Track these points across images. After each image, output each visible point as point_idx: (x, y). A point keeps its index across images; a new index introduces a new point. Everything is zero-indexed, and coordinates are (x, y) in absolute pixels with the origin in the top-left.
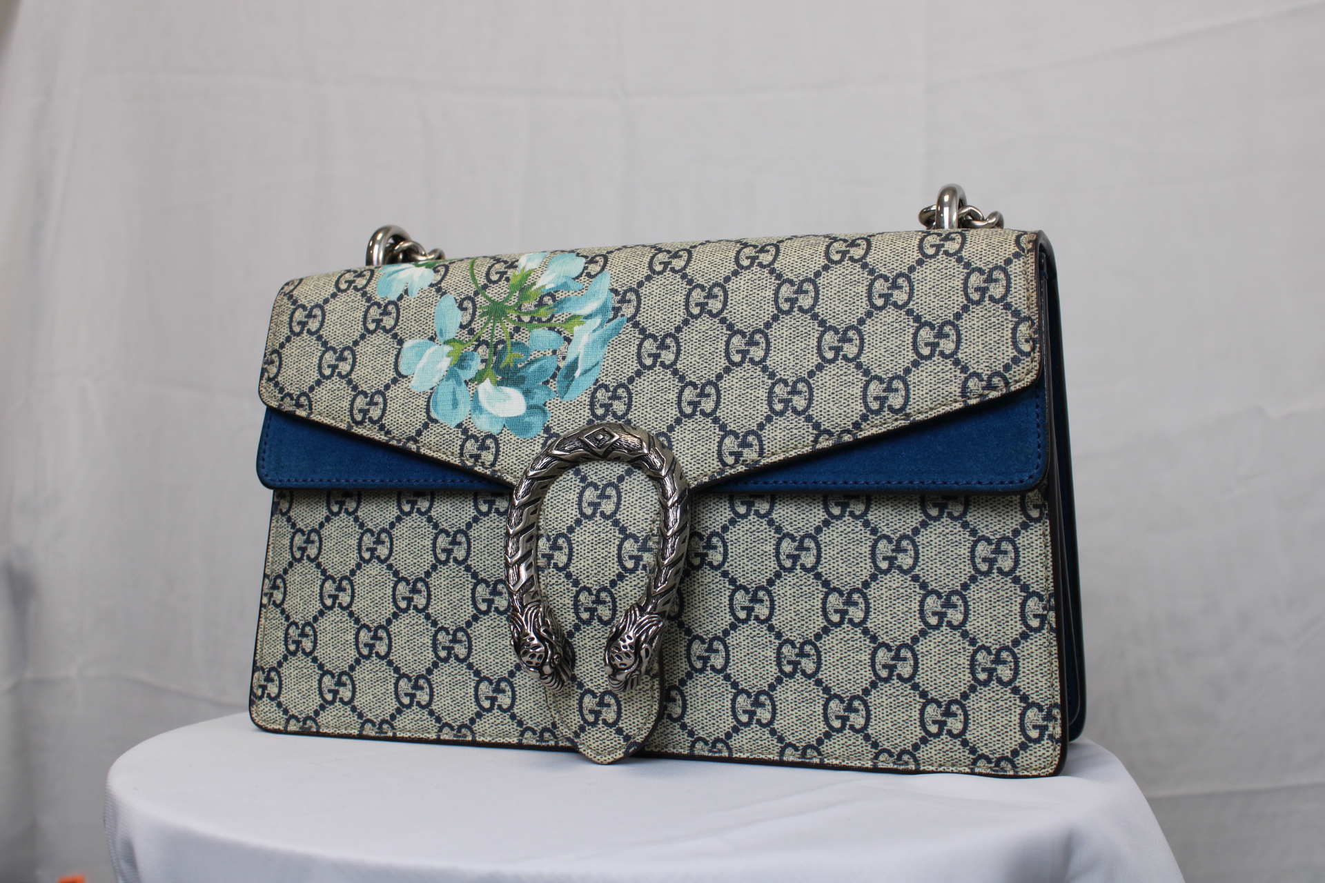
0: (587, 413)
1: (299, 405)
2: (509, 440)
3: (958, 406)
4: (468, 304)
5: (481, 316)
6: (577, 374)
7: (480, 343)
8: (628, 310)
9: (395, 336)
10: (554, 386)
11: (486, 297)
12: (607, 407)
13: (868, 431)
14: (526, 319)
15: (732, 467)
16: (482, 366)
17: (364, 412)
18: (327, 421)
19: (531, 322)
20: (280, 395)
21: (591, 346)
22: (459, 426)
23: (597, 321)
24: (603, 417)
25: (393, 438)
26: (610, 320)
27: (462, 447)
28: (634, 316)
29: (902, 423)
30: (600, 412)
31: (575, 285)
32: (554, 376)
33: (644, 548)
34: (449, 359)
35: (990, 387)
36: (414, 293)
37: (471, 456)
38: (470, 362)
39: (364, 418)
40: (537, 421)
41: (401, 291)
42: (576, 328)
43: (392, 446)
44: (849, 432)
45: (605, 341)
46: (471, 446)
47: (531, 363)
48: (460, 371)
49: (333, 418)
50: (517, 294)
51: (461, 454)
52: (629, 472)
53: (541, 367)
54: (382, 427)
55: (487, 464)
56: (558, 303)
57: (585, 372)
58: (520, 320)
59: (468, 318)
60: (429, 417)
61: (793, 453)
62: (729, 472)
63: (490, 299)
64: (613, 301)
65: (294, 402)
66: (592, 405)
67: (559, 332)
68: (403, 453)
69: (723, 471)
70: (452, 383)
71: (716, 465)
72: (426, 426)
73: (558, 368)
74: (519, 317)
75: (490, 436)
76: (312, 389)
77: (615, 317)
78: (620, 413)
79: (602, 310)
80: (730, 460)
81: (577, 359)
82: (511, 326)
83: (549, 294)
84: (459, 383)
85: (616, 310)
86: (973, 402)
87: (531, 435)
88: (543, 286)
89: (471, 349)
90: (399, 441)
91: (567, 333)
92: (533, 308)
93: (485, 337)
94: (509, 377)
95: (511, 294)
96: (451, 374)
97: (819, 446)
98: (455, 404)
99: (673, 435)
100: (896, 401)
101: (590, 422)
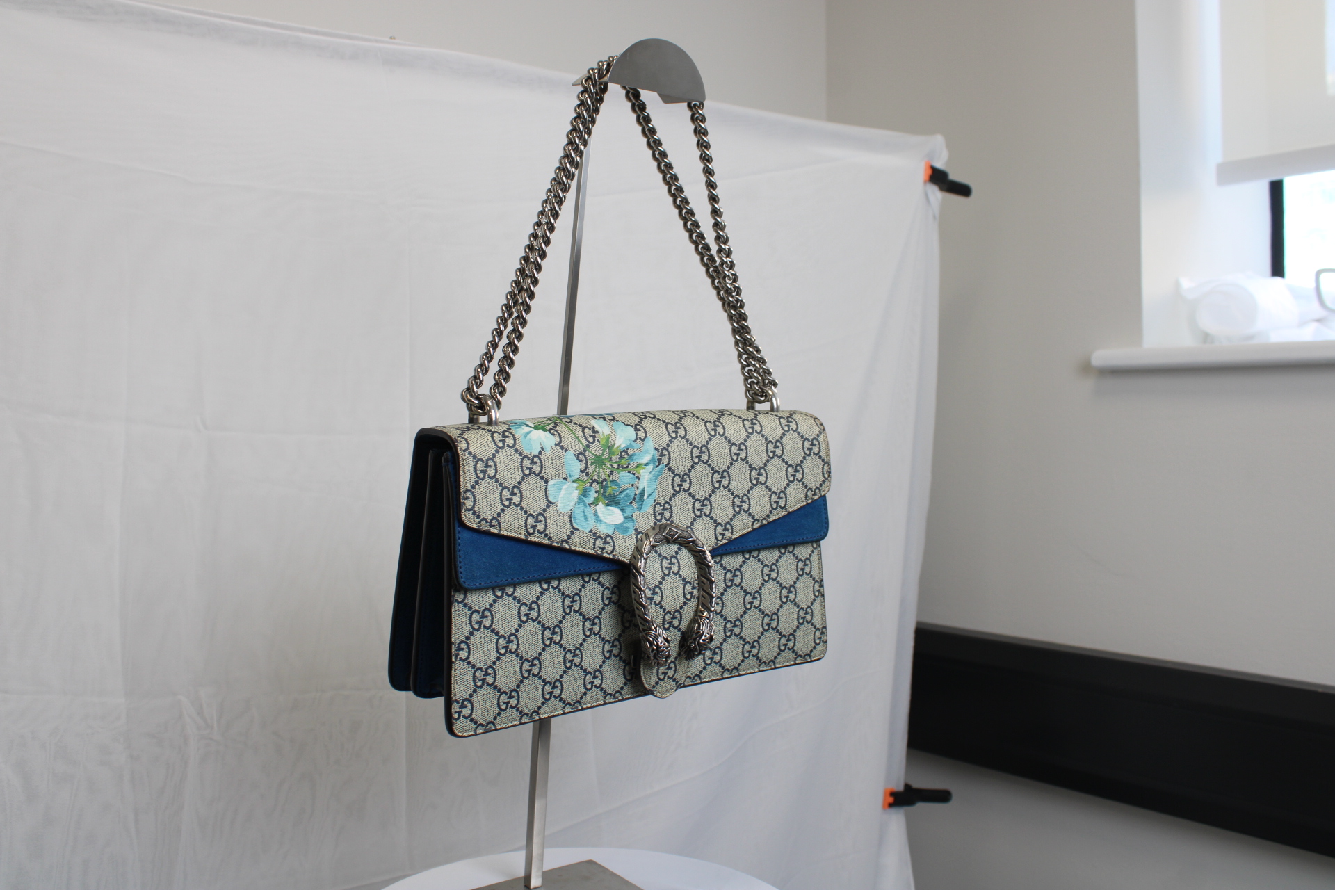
0: (652, 519)
1: (491, 526)
2: (618, 536)
3: (804, 503)
4: (582, 457)
5: (592, 464)
6: (645, 497)
7: (593, 481)
8: (665, 460)
9: (542, 478)
10: (635, 504)
11: (591, 452)
12: (661, 514)
13: (772, 518)
14: (616, 466)
15: (721, 541)
16: (596, 495)
17: (534, 527)
18: (512, 534)
19: (618, 468)
20: (478, 520)
21: (649, 481)
22: (591, 531)
23: (651, 467)
24: (660, 521)
25: (553, 542)
26: (657, 466)
27: (594, 543)
28: (668, 463)
29: (784, 513)
30: (659, 517)
31: (635, 445)
32: (634, 499)
33: (694, 588)
34: (577, 491)
35: (815, 494)
36: (548, 451)
37: (600, 548)
38: (590, 493)
39: (534, 531)
40: (630, 525)
41: (539, 449)
42: (641, 471)
43: (554, 547)
44: (764, 519)
45: (656, 478)
46: (599, 543)
47: (622, 492)
48: (585, 499)
49: (515, 532)
50: (607, 451)
51: (594, 548)
52: (679, 549)
53: (627, 494)
54: (546, 535)
55: (609, 552)
56: (630, 456)
57: (649, 495)
58: (612, 467)
59: (584, 466)
60: (573, 527)
61: (745, 532)
62: (720, 543)
63: (593, 454)
64: (657, 455)
65: (488, 524)
66: (654, 514)
67: (634, 474)
68: (561, 550)
69: (717, 544)
70: (581, 505)
71: (714, 540)
72: (572, 533)
73: (636, 495)
74: (611, 465)
75: (609, 536)
76: (499, 515)
77: (659, 465)
78: (668, 518)
79: (652, 460)
80: (720, 538)
81: (644, 489)
82: (608, 471)
83: (624, 451)
84: (586, 506)
85: (660, 460)
86: (809, 501)
87: (628, 534)
88: (620, 446)
89: (589, 484)
90: (557, 543)
91: (637, 474)
92: (618, 460)
93: (595, 478)
94: (612, 501)
95: (604, 450)
96: (580, 501)
97: (754, 527)
98: (586, 518)
99: (693, 527)
100: (782, 503)
101: (655, 523)
